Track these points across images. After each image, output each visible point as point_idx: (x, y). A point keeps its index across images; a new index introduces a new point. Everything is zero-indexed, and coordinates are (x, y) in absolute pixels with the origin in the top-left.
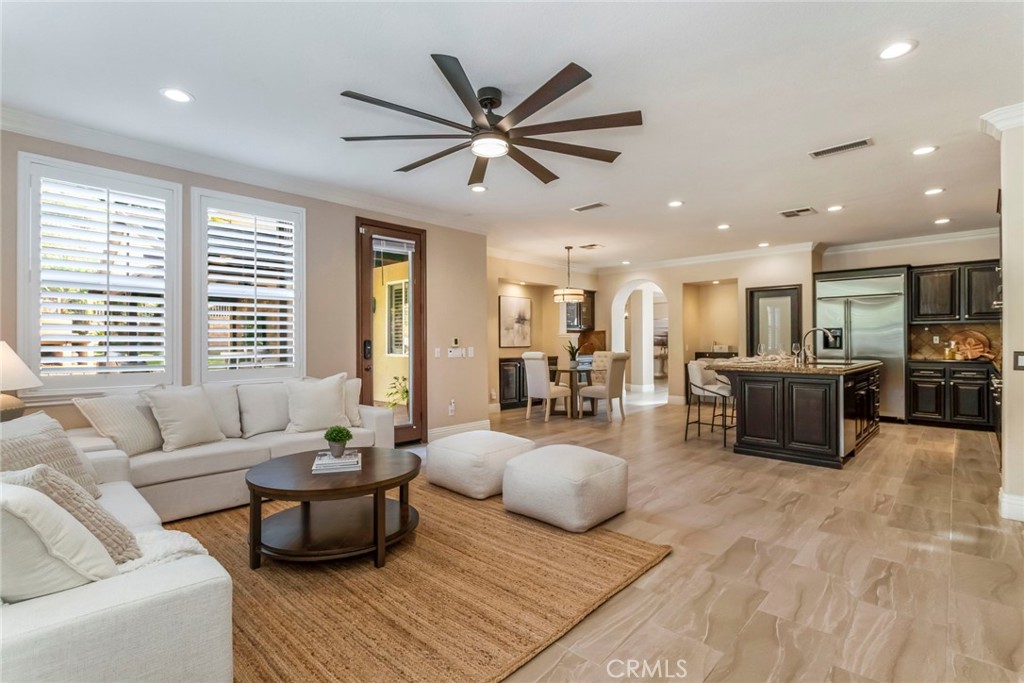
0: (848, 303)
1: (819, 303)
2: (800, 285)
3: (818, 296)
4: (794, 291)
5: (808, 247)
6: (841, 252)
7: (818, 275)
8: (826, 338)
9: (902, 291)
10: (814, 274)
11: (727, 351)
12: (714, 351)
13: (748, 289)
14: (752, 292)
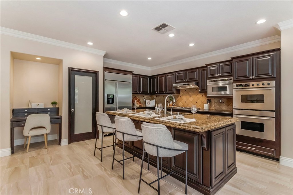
1: (105, 82)
2: (98, 72)
3: (105, 79)
4: (94, 74)
5: (103, 53)
9: (132, 81)
10: (104, 68)
11: (43, 107)
12: (32, 108)
13: (69, 68)
14: (72, 70)
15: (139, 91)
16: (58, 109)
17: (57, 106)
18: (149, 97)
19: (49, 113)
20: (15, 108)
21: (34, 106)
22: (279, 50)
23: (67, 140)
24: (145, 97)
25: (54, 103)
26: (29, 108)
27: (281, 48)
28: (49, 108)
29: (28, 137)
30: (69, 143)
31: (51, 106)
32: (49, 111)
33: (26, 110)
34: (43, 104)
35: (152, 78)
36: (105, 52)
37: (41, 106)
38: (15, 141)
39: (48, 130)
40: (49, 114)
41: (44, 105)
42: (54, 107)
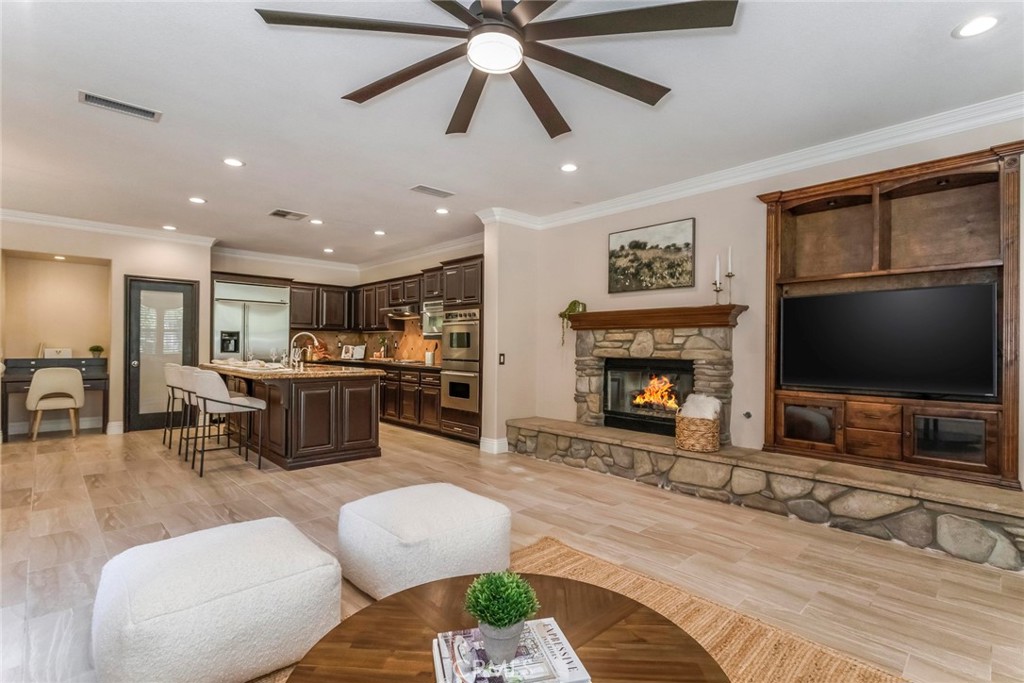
0: (245, 306)
1: (216, 303)
2: (198, 282)
3: (216, 296)
4: (189, 288)
5: (209, 242)
6: (238, 256)
7: (217, 275)
8: (223, 341)
9: (288, 301)
10: (213, 272)
11: (70, 357)
12: (46, 357)
13: (126, 277)
14: (131, 280)
15: (318, 324)
16: (106, 361)
17: (103, 356)
18: (355, 337)
19: (84, 369)
20: (8, 357)
21: (49, 354)
22: (481, 256)
23: (121, 423)
24: (342, 337)
25: (96, 349)
26: (39, 357)
27: (485, 255)
28: (83, 359)
29: (36, 412)
30: (125, 431)
31: (90, 356)
32: (83, 366)
33: (33, 363)
34: (70, 350)
35: (354, 291)
36: (214, 239)
37: (67, 354)
38: (10, 424)
39: (78, 400)
40: (82, 372)
41: (73, 352)
42: (96, 357)
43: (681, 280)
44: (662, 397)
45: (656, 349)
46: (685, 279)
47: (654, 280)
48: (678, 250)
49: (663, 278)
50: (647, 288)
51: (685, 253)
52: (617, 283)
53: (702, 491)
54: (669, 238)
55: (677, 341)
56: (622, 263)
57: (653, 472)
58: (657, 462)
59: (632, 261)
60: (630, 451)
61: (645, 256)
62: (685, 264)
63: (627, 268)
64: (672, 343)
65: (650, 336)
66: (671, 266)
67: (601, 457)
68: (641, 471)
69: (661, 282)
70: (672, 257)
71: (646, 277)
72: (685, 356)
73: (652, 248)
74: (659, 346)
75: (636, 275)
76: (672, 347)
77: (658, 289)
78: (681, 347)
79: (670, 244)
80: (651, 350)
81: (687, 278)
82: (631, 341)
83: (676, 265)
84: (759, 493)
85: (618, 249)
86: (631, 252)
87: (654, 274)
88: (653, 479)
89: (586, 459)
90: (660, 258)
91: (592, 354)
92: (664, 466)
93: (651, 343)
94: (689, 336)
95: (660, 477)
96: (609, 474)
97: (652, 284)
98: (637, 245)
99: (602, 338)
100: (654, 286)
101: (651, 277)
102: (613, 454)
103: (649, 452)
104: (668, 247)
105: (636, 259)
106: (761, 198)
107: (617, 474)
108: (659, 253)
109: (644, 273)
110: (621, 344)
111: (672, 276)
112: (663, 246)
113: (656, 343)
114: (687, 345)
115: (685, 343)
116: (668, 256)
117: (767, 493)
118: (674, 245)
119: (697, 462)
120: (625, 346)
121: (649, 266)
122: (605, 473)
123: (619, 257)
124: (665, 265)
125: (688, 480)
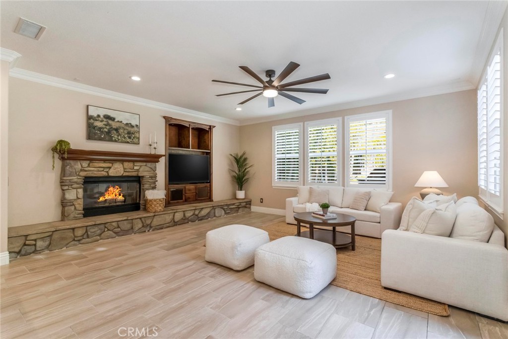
43: (134, 140)
44: (116, 195)
45: (124, 171)
46: (136, 140)
47: (119, 138)
48: (133, 127)
49: (125, 138)
50: (115, 141)
51: (136, 129)
52: (95, 135)
53: (165, 226)
54: (128, 120)
55: (135, 168)
56: (98, 124)
57: (143, 226)
58: (145, 221)
59: (106, 125)
60: (131, 221)
61: (114, 125)
62: (136, 134)
63: (103, 128)
64: (133, 169)
65: (121, 165)
66: (129, 133)
67: (112, 230)
68: (137, 228)
69: (124, 139)
70: (130, 129)
71: (115, 135)
72: (140, 175)
73: (118, 121)
74: (126, 170)
75: (109, 133)
76: (134, 170)
77: (122, 142)
78: (138, 171)
79: (129, 123)
80: (122, 172)
81: (137, 140)
82: (110, 168)
83: (131, 133)
84: (182, 219)
85: (96, 116)
86: (105, 120)
87: (119, 135)
88: (144, 229)
89: (100, 235)
90: (123, 128)
91: (79, 175)
92: (148, 222)
93: (122, 169)
94: (141, 166)
95: (147, 227)
96: (117, 237)
97: (119, 140)
98: (107, 117)
99: (87, 165)
100: (120, 141)
101: (118, 136)
102: (120, 226)
103: (140, 218)
104: (127, 124)
105: (108, 124)
106: (164, 117)
107: (122, 235)
108: (123, 126)
109: (114, 133)
110: (102, 169)
111: (130, 138)
112: (125, 122)
113: (124, 169)
114: (141, 170)
115: (140, 168)
116: (127, 128)
117: (184, 218)
118: (130, 124)
119: (162, 215)
120: (105, 170)
121: (117, 130)
122: (115, 237)
123: (96, 120)
124: (126, 132)
125: (160, 223)
